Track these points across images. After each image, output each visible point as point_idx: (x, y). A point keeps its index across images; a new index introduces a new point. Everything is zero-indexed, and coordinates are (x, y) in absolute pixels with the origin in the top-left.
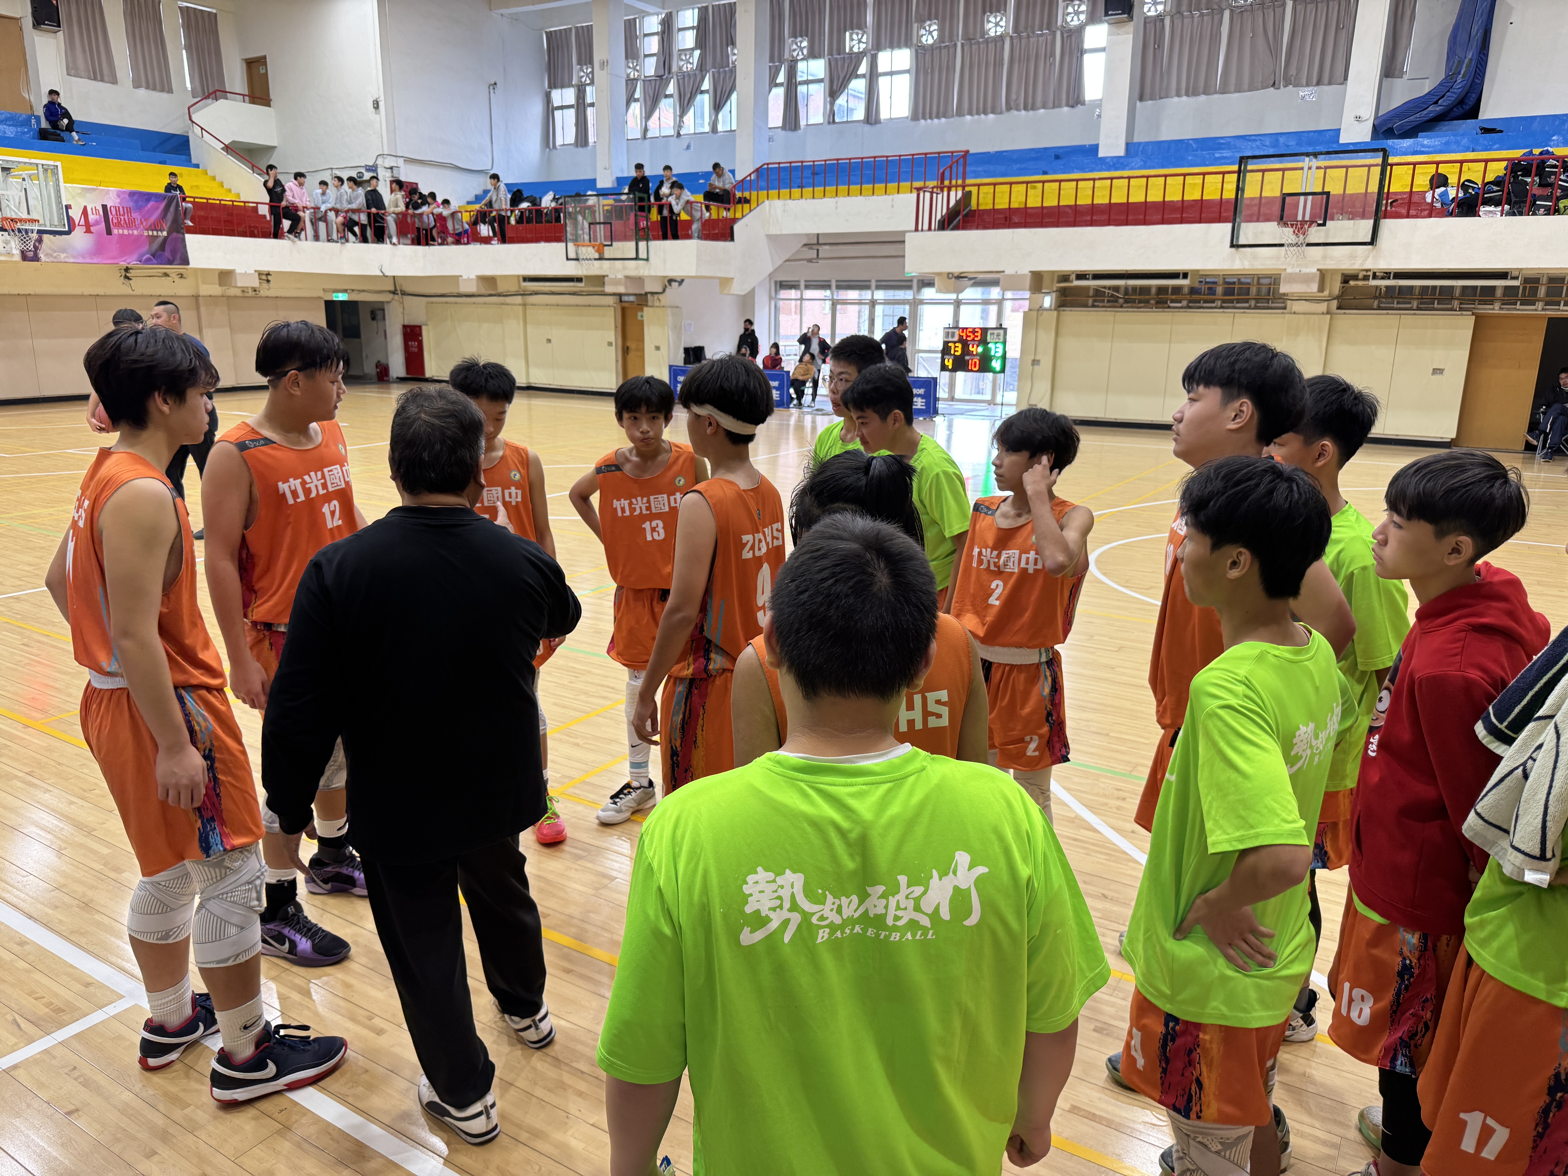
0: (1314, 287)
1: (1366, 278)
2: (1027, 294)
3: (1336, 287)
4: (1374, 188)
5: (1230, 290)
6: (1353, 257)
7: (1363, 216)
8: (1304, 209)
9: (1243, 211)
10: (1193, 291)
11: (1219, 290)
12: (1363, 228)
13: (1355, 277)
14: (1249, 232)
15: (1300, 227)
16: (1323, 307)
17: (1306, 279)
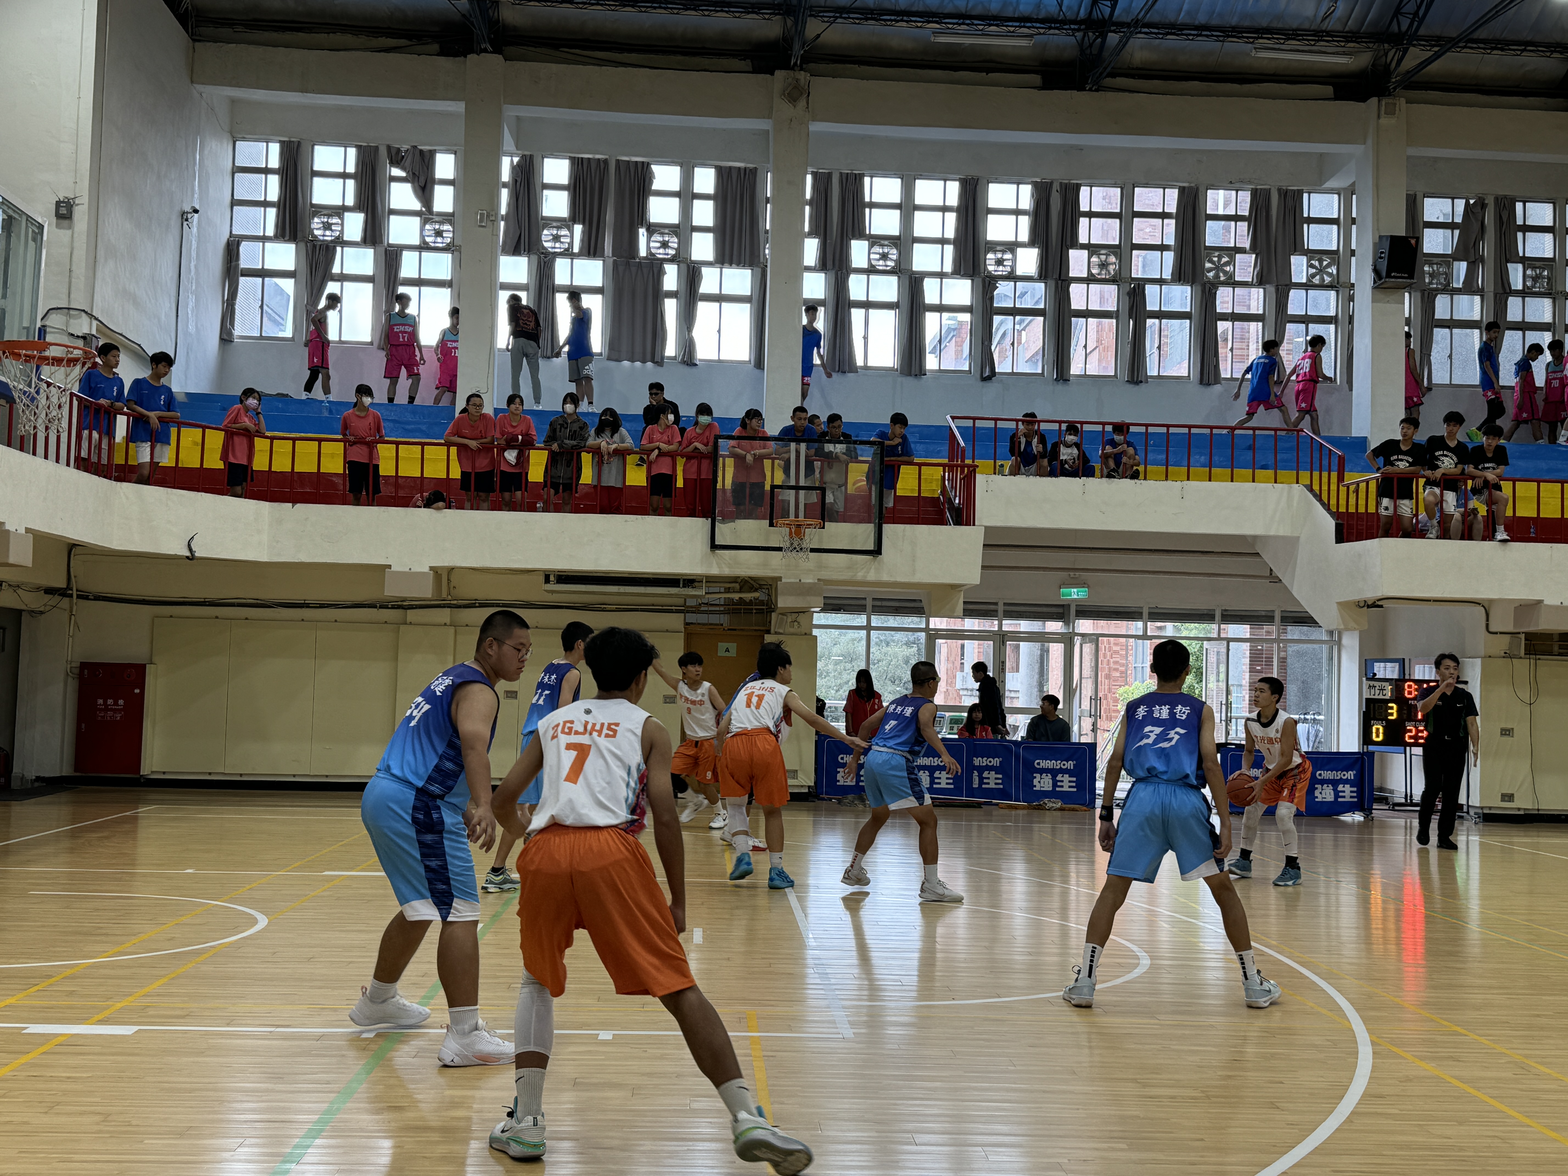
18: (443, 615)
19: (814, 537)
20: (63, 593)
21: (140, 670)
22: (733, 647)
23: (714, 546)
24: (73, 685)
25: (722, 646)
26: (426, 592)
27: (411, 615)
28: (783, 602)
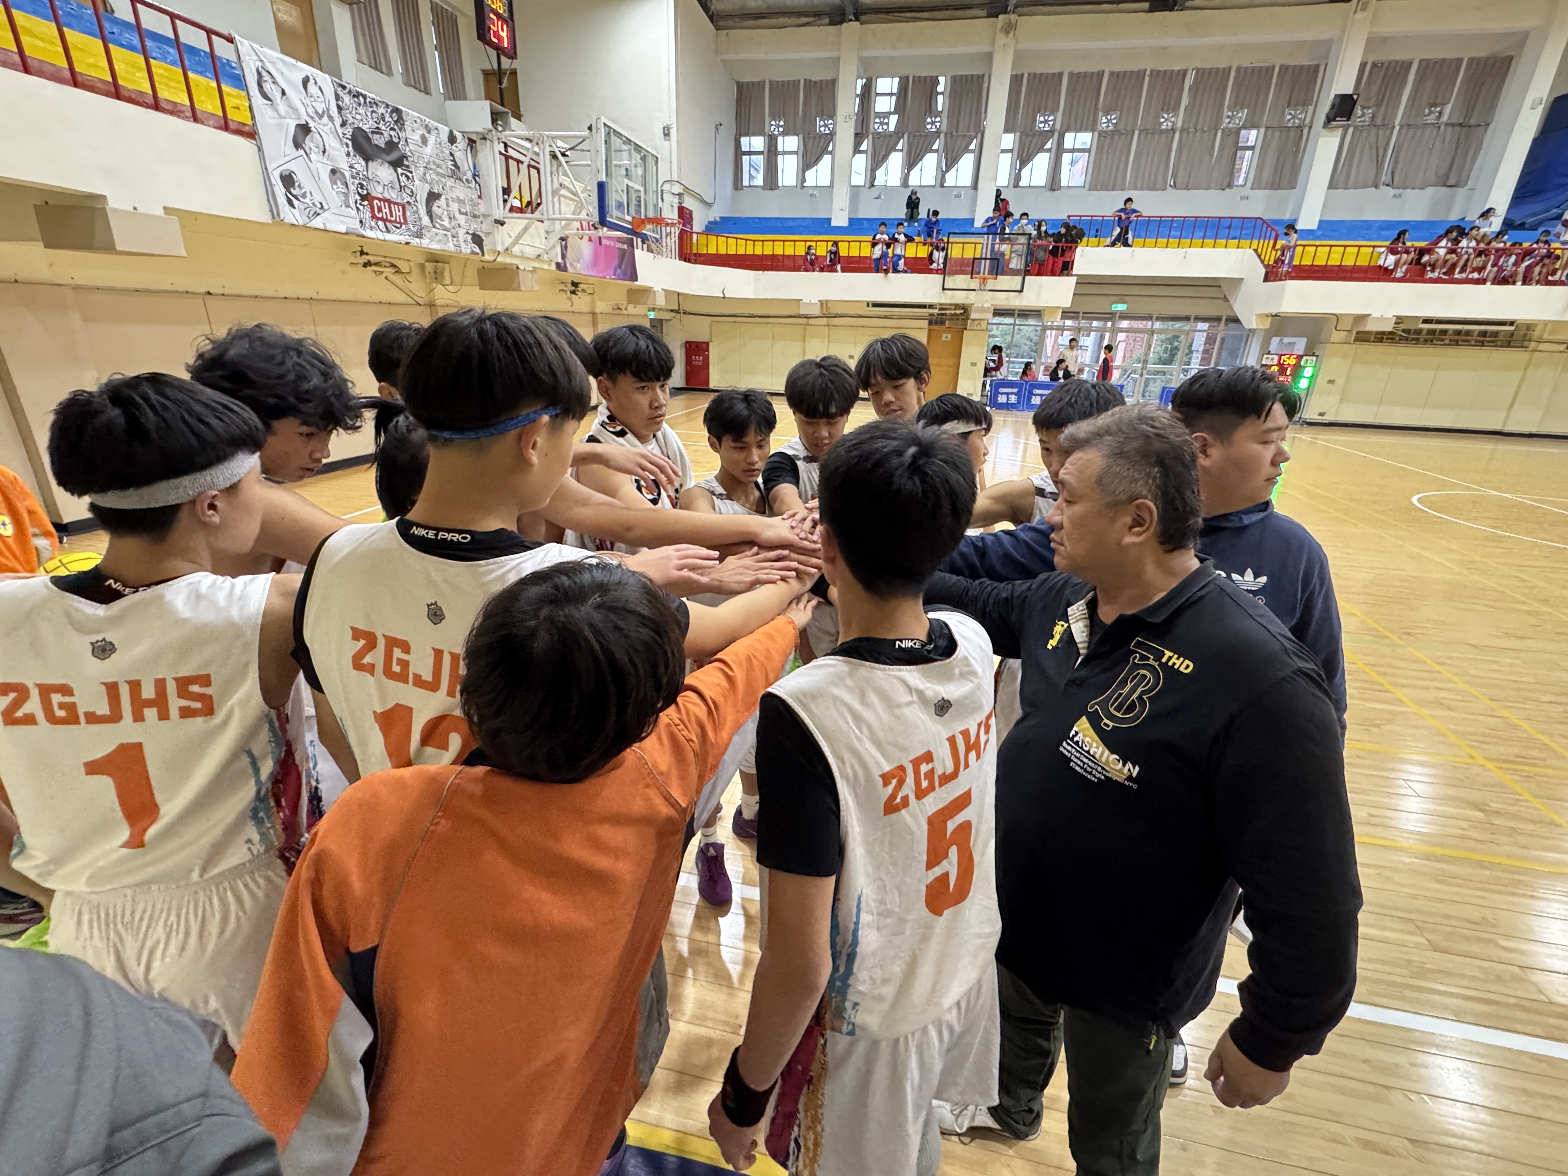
18: (824, 321)
19: (991, 284)
20: (677, 312)
21: (707, 344)
22: (949, 336)
23: (944, 289)
24: (683, 350)
25: (944, 335)
26: (817, 312)
27: (811, 321)
28: (973, 316)
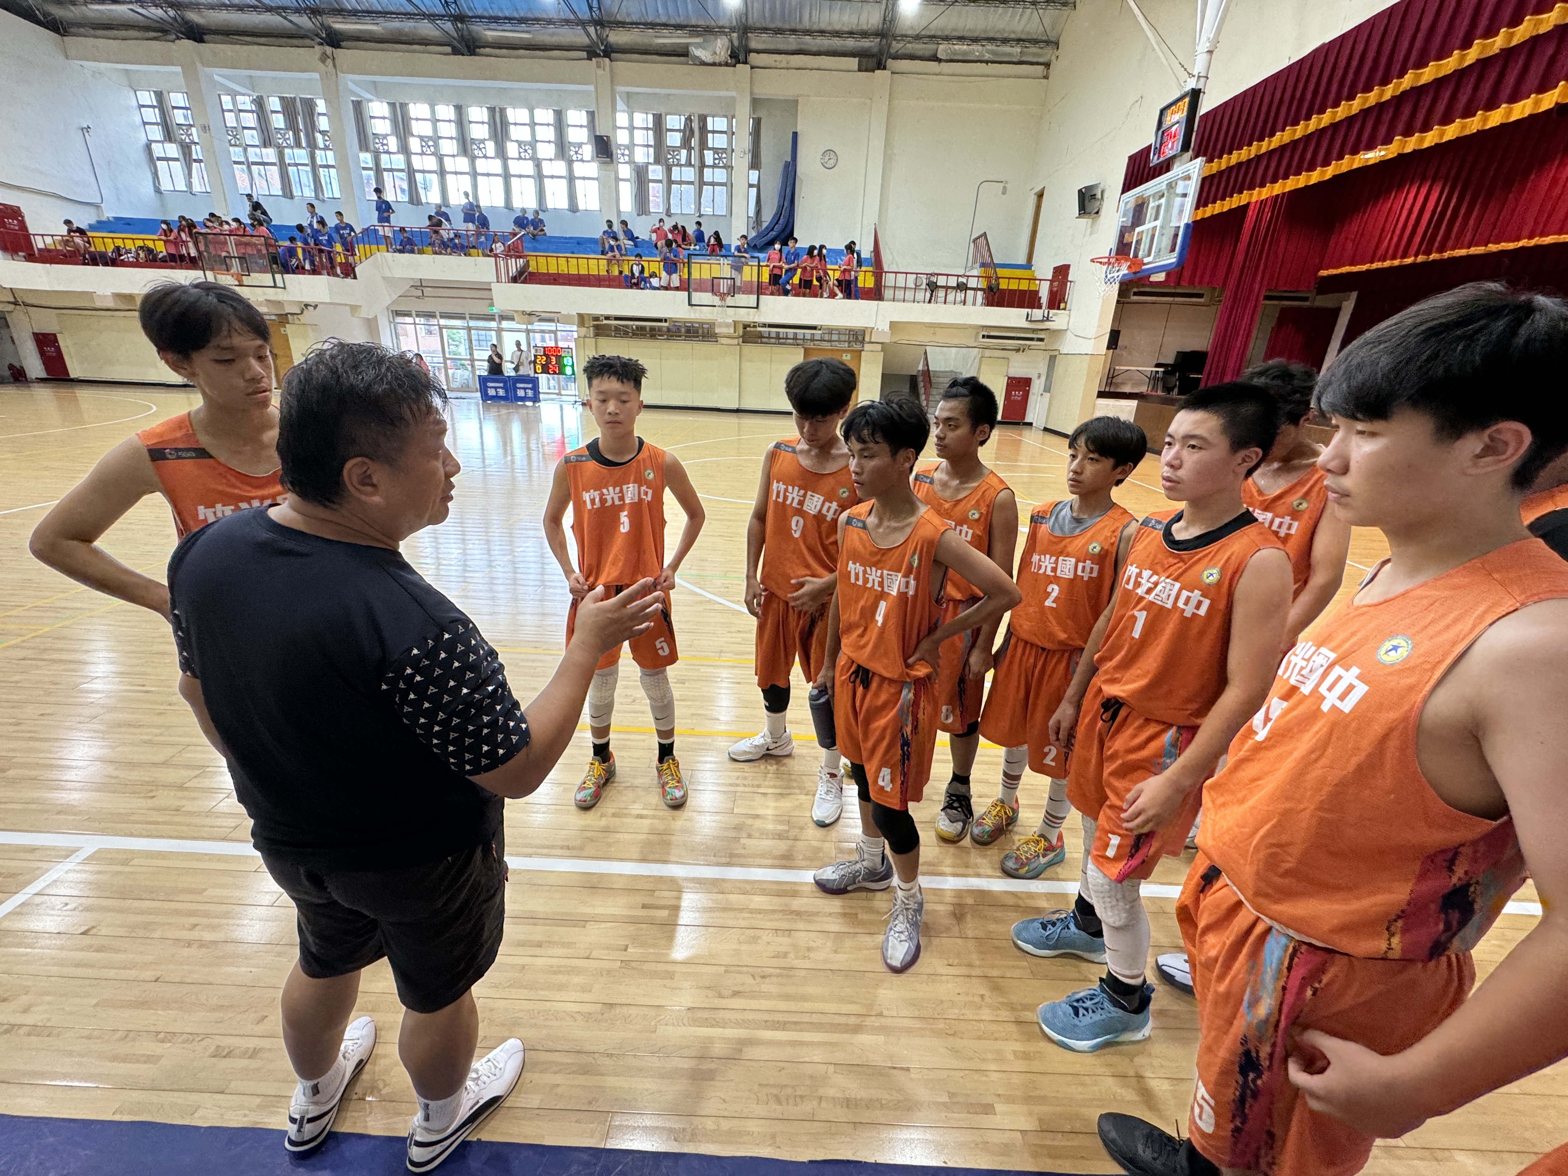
0: (732, 331)
1: (755, 327)
2: (575, 328)
3: (741, 331)
4: (755, 279)
5: (688, 331)
6: (748, 314)
7: (751, 293)
8: (724, 286)
9: (692, 286)
10: (669, 330)
11: (683, 330)
12: (752, 299)
13: (749, 326)
14: (697, 297)
15: (723, 296)
16: (735, 341)
17: (727, 325)
